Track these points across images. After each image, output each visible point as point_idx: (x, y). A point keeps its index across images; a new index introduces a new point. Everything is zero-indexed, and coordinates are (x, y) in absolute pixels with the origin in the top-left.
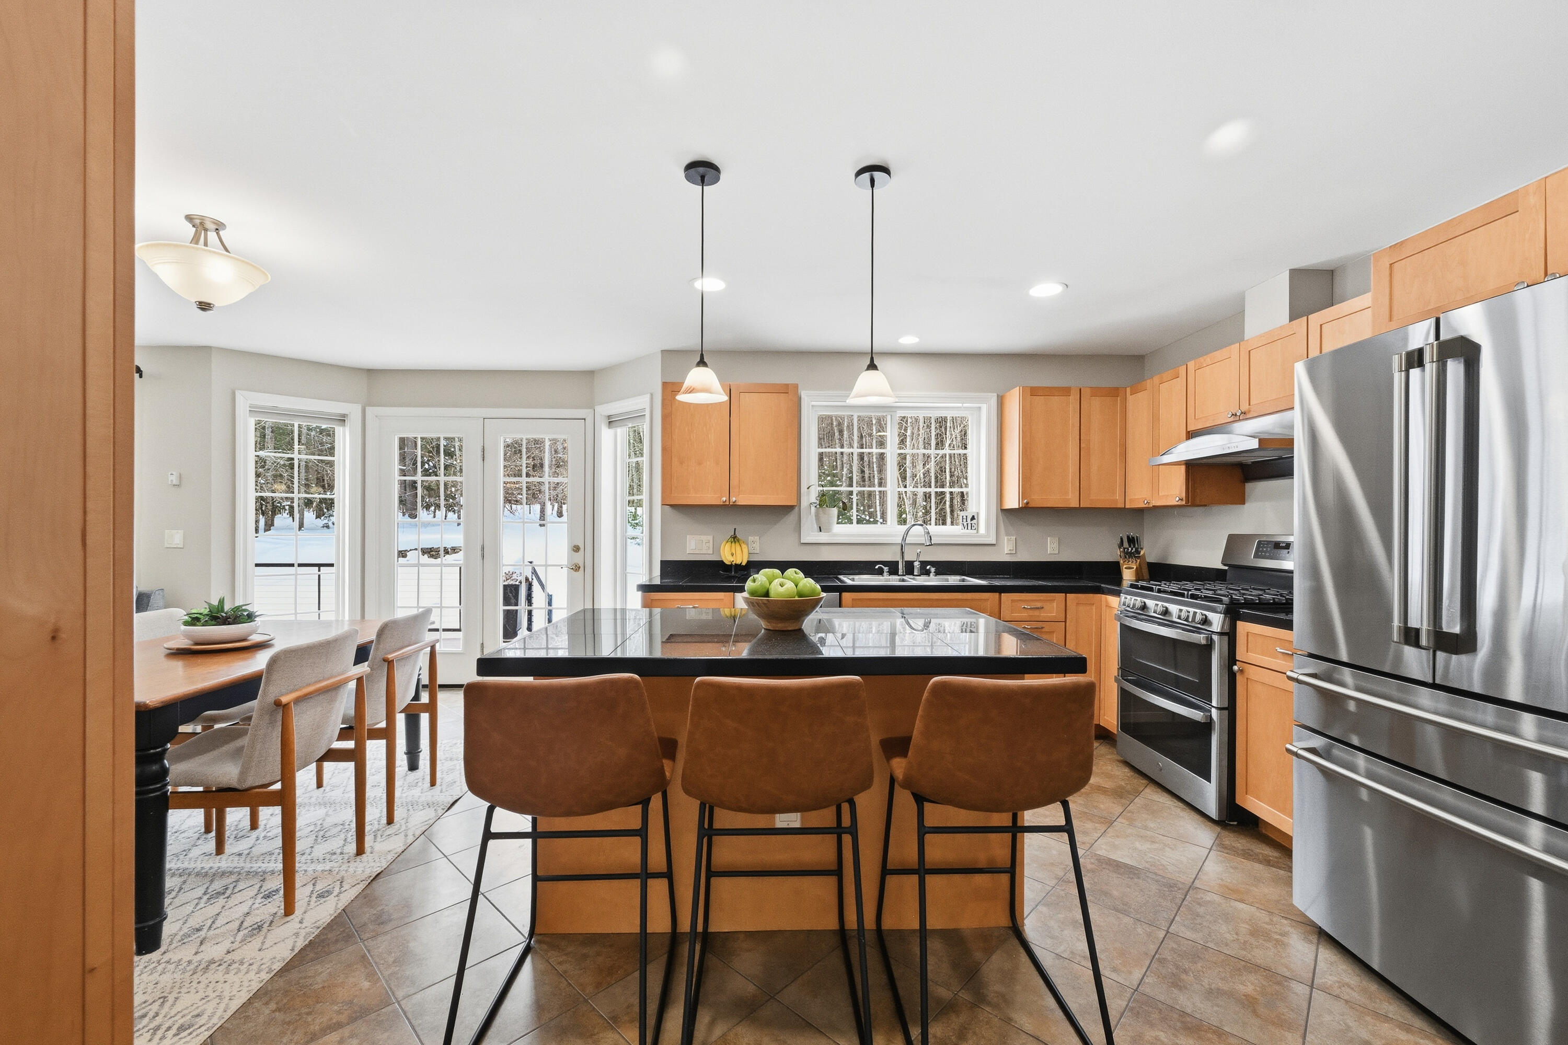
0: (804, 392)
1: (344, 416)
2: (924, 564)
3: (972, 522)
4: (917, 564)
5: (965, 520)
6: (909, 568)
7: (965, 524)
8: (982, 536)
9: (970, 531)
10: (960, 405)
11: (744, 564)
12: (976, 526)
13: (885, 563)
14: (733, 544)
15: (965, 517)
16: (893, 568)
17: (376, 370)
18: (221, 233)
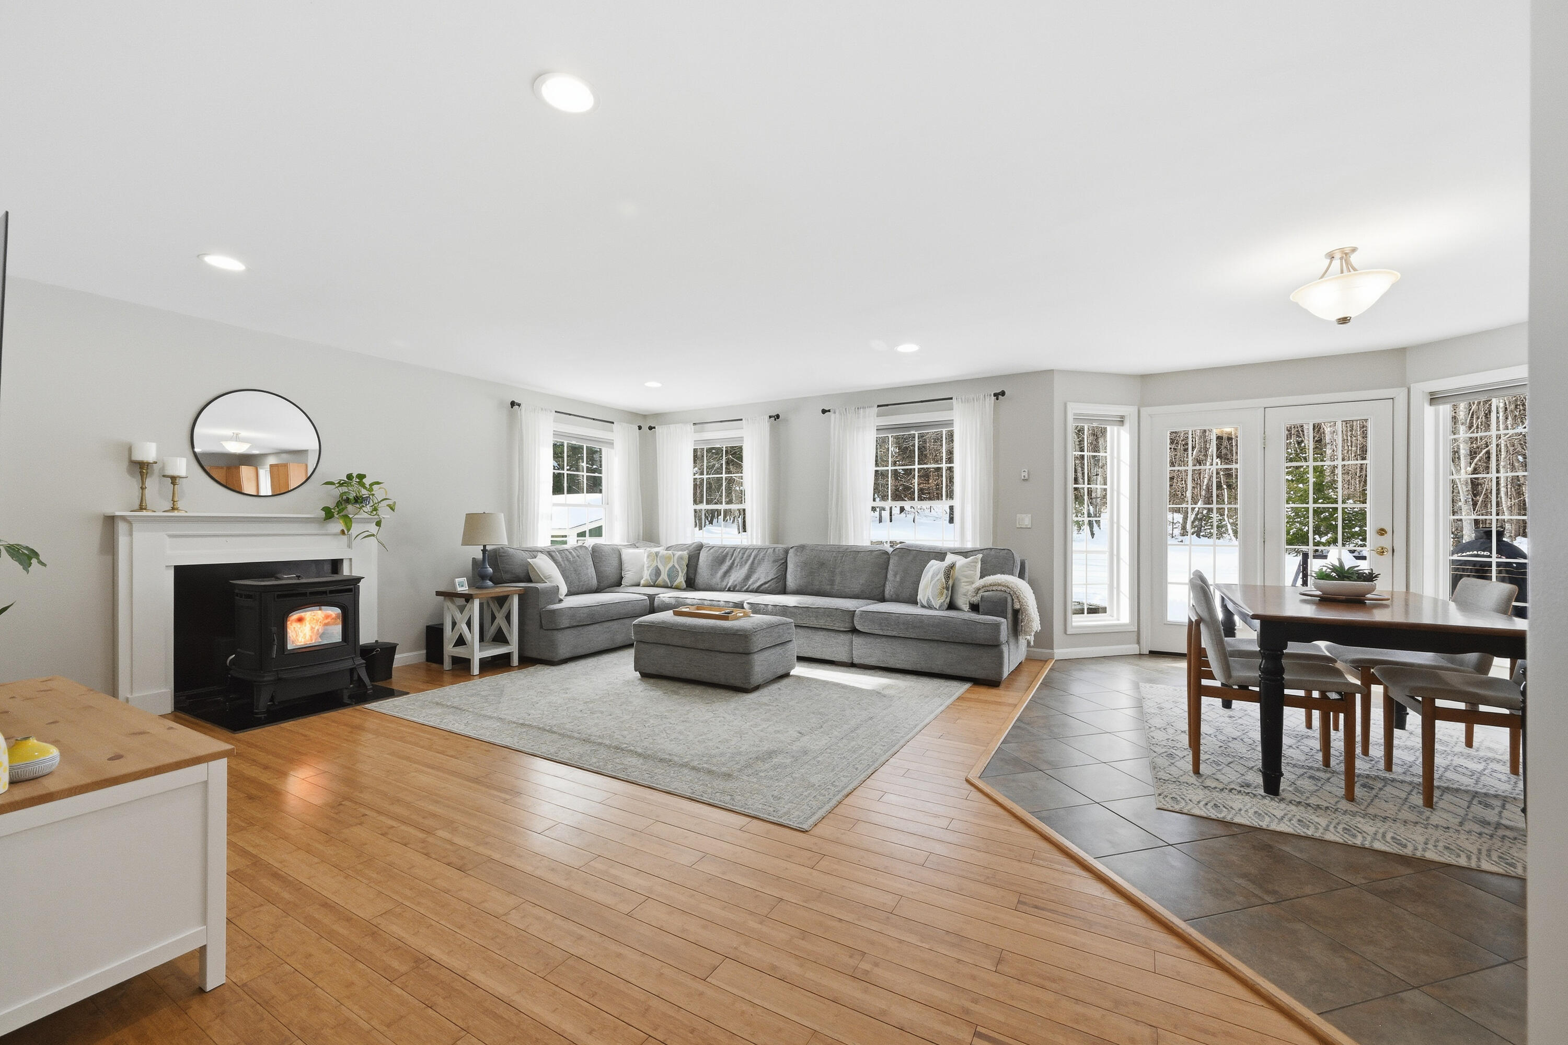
1: (1122, 417)
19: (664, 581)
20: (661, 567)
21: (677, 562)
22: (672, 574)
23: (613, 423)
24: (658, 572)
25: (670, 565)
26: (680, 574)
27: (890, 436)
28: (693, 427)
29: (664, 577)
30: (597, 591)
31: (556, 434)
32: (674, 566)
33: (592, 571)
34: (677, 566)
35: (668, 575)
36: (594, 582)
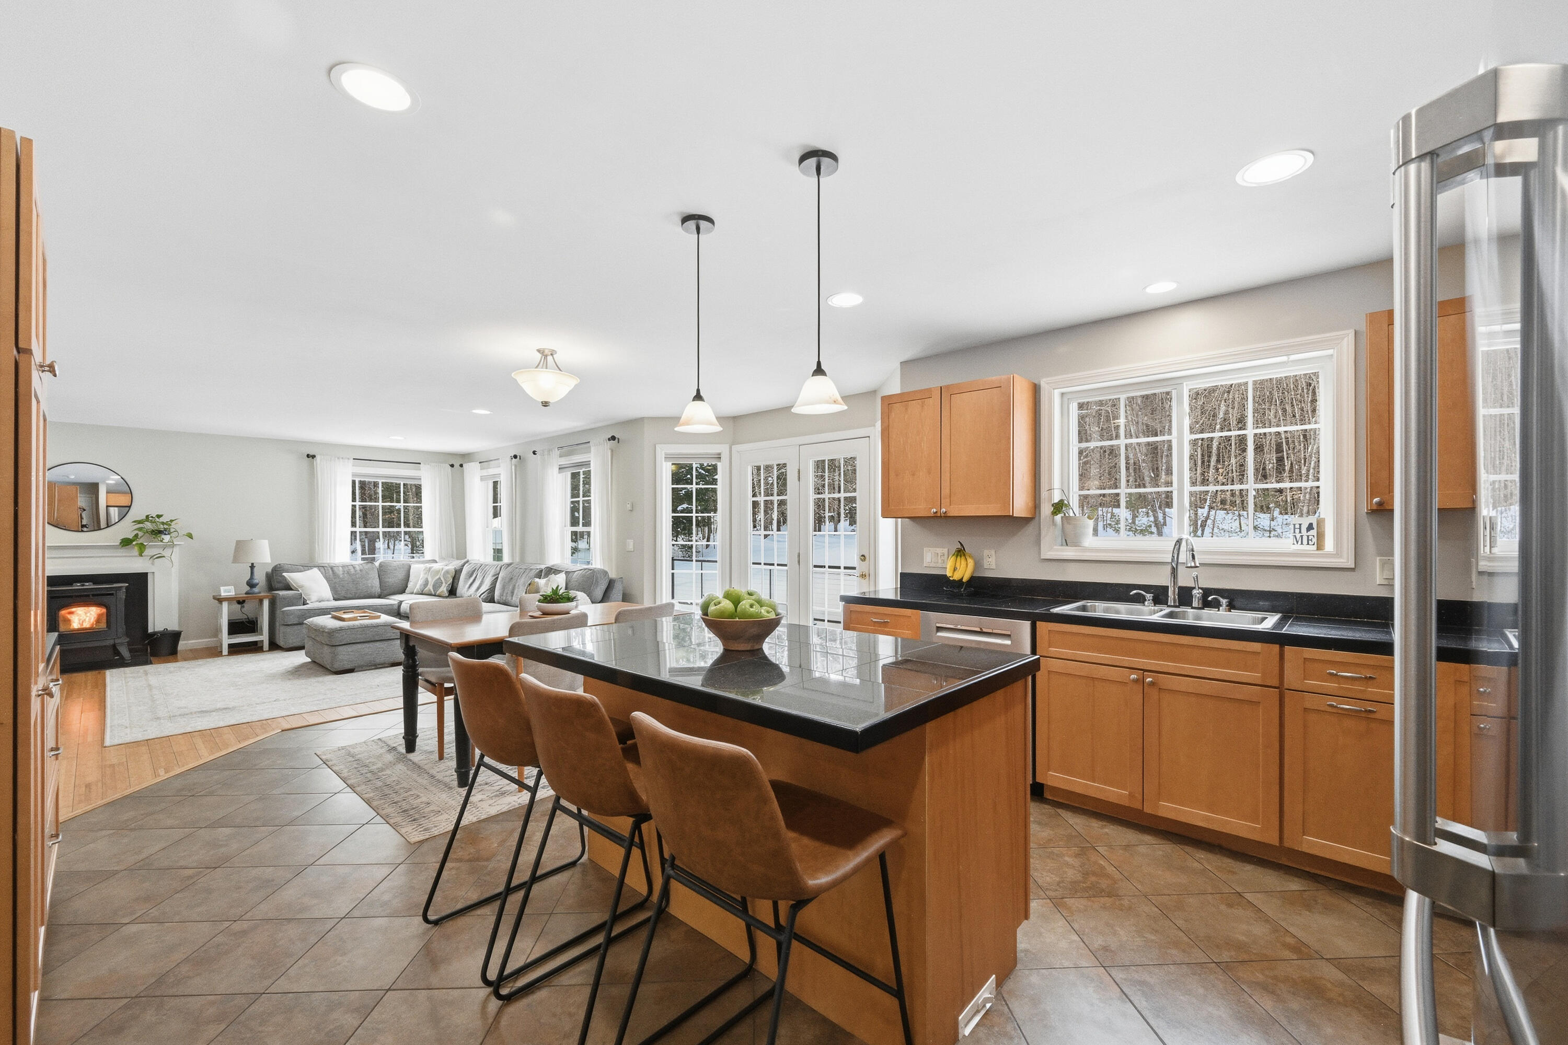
0: (1044, 380)
1: (720, 454)
2: (1207, 592)
3: (1309, 533)
4: (1197, 593)
5: (1298, 531)
6: (1185, 597)
7: (1298, 536)
8: (1329, 555)
9: (1305, 547)
10: (1284, 359)
11: (964, 580)
12: (1315, 540)
13: (1147, 588)
14: (959, 557)
15: (1297, 526)
16: (1159, 595)
17: (744, 415)
18: (554, 356)
19: (430, 590)
20: (430, 579)
21: (444, 574)
22: (437, 584)
23: (420, 464)
24: (426, 583)
25: (438, 577)
26: (444, 584)
27: (581, 471)
28: (479, 465)
29: (430, 587)
30: (379, 597)
31: (354, 475)
32: (440, 578)
33: (376, 582)
34: (442, 579)
35: (434, 586)
36: (377, 590)
